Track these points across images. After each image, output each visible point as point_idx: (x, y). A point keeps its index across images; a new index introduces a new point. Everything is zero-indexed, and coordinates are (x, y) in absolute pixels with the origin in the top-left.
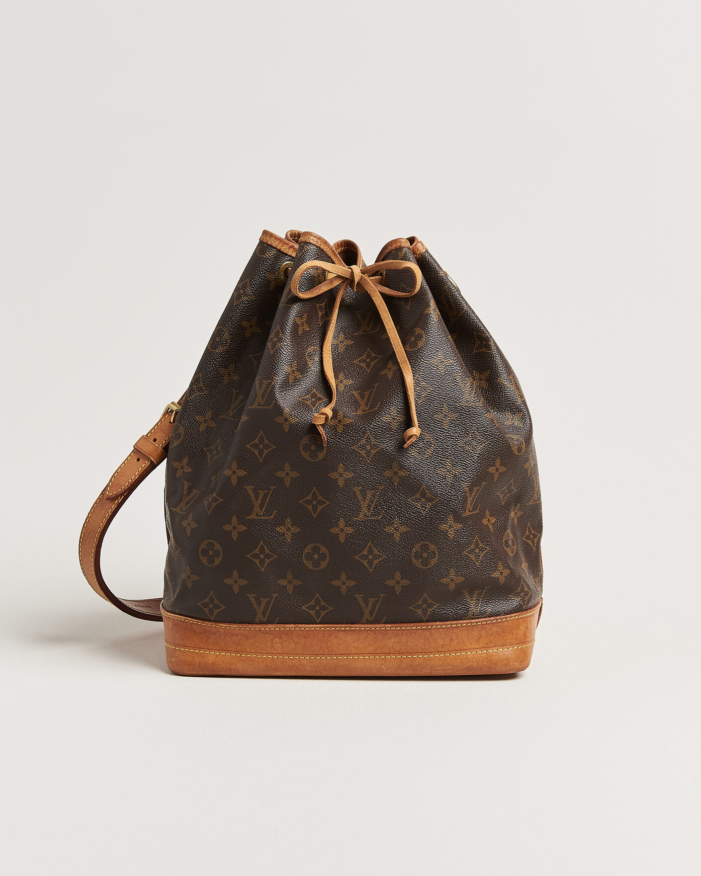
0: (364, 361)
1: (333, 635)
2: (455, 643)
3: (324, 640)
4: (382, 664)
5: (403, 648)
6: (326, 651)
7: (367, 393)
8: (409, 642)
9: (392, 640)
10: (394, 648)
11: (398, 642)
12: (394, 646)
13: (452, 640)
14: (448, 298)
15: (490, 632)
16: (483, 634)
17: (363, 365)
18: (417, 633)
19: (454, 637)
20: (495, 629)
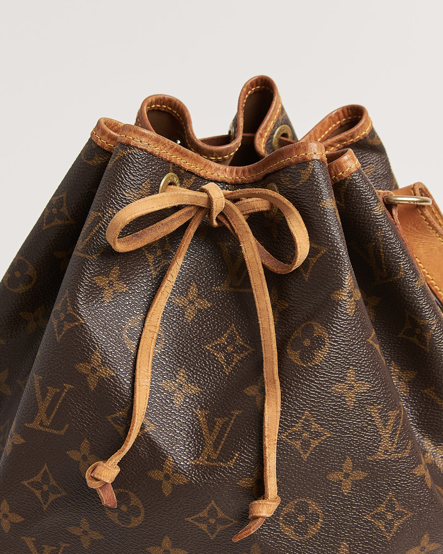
0: (223, 349)
7: (219, 422)
14: (379, 251)
17: (221, 357)
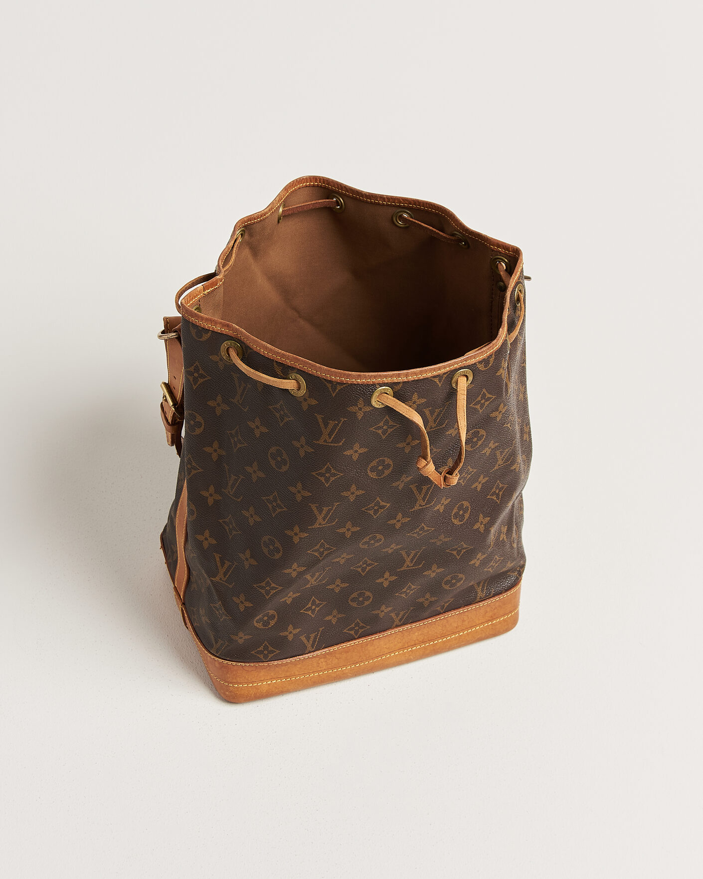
1: (369, 645)
2: (466, 623)
3: (362, 650)
4: (410, 655)
5: (426, 637)
6: (364, 658)
8: (430, 632)
9: (416, 634)
10: (418, 640)
11: (421, 634)
12: (418, 638)
13: (464, 621)
15: (494, 607)
16: (488, 610)
18: (437, 623)
19: (465, 618)
20: (497, 604)
